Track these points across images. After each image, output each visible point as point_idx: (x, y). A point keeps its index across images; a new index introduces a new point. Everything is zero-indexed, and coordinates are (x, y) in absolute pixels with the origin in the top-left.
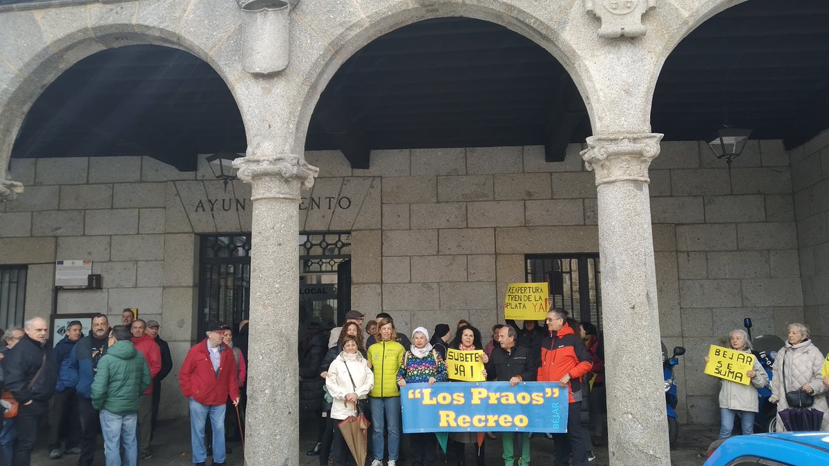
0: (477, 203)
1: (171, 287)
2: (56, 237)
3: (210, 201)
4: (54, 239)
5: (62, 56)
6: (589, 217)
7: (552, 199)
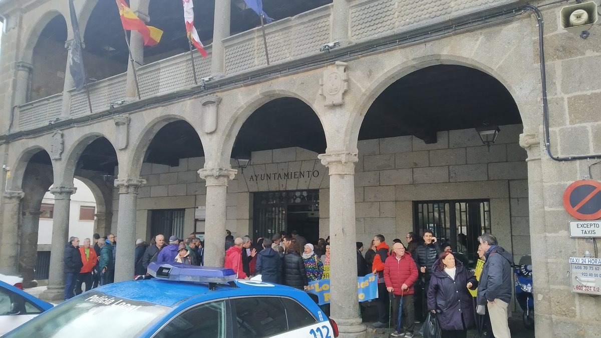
0: (385, 171)
1: (240, 219)
2: (196, 195)
3: (255, 175)
4: (194, 196)
5: (153, 129)
6: (452, 177)
7: (429, 167)
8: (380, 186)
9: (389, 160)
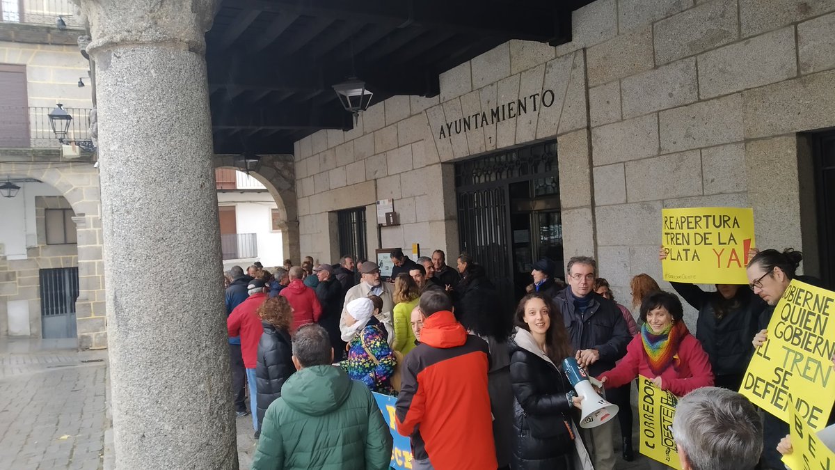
0: (712, 53)
1: (433, 221)
2: (376, 180)
3: (447, 125)
8: (700, 100)
9: (723, 16)
